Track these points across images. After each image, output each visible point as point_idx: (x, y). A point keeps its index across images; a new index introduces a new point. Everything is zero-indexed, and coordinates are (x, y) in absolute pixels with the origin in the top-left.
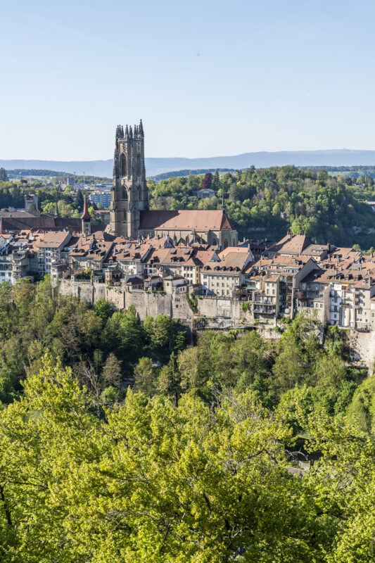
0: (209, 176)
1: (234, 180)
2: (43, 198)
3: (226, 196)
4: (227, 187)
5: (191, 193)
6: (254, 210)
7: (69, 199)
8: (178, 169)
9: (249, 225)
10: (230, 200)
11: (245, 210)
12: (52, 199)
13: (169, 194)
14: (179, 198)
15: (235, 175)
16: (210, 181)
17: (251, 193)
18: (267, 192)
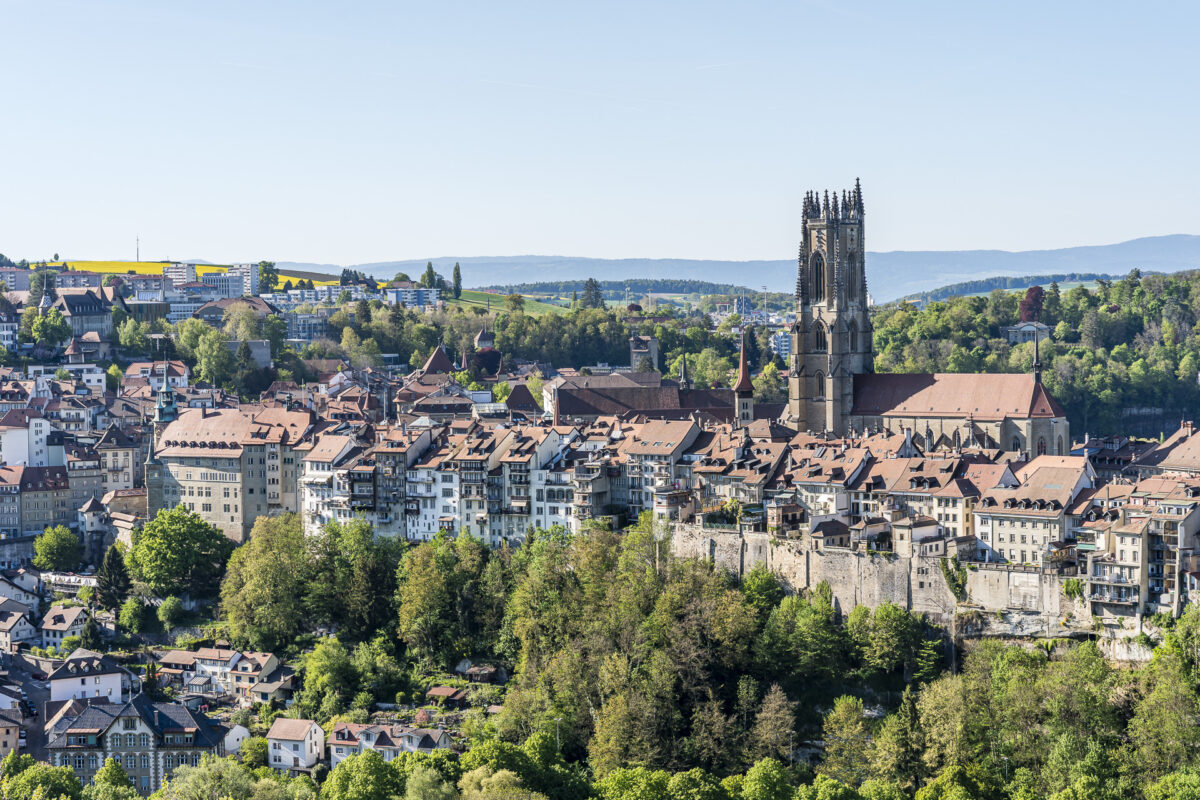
0: (1036, 294)
1: (1094, 302)
2: (670, 342)
3: (1074, 338)
4: (1075, 318)
5: (994, 331)
6: (1136, 367)
7: (725, 347)
8: (982, 276)
9: (1125, 401)
10: (1083, 346)
11: (1115, 367)
12: (692, 346)
13: (944, 333)
14: (967, 343)
15: (1094, 288)
16: (1039, 303)
17: (1131, 330)
18: (1167, 328)
